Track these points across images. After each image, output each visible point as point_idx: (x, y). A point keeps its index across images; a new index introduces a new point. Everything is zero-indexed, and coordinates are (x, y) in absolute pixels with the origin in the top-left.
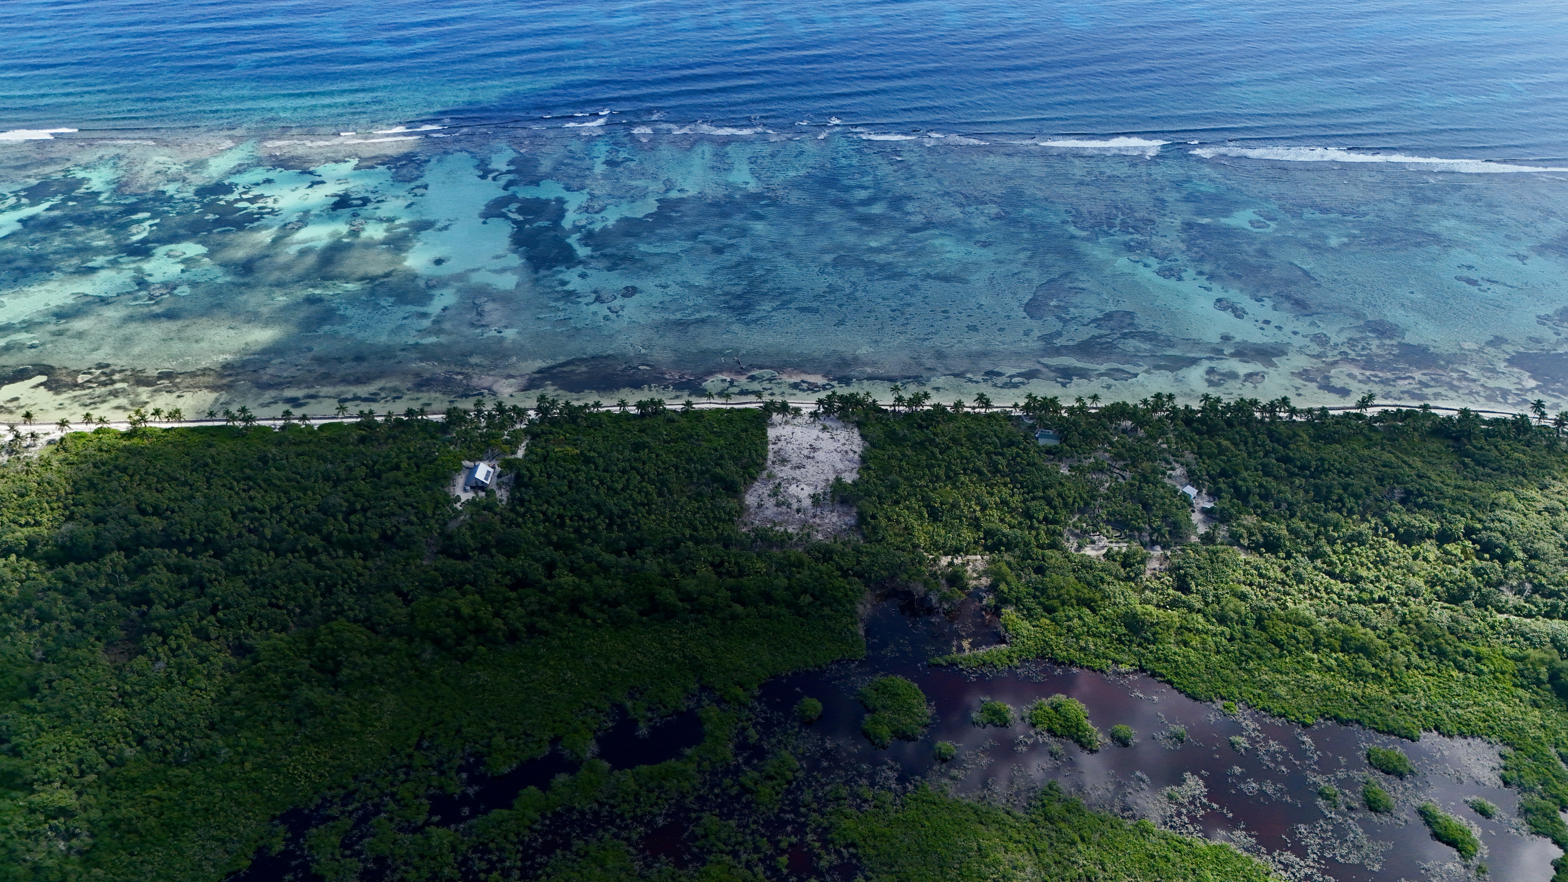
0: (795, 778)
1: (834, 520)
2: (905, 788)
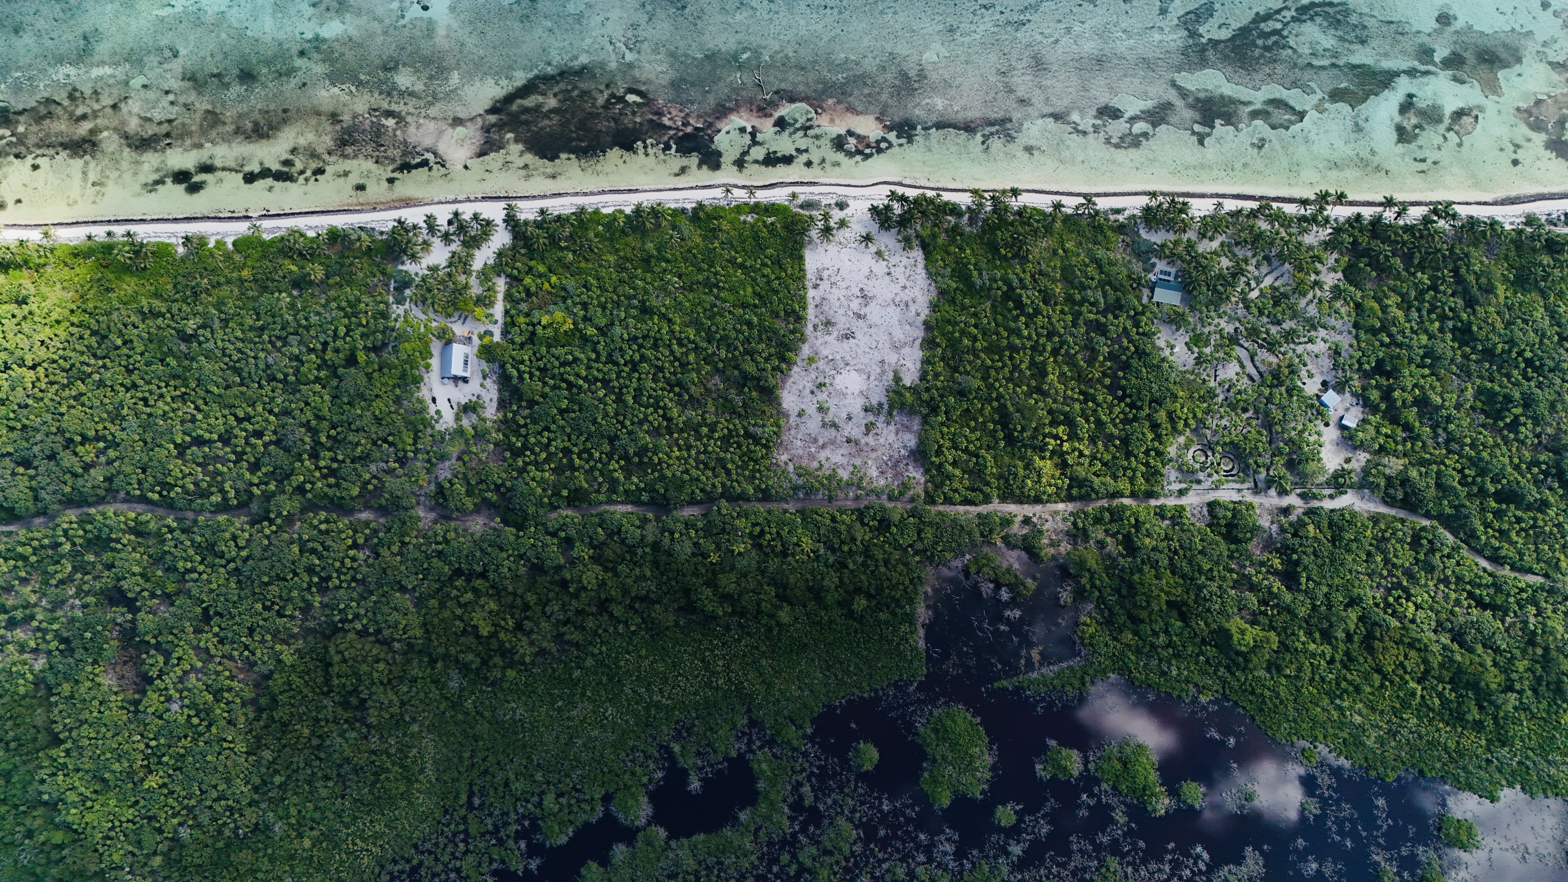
0: (853, 853)
1: (892, 438)
2: (962, 865)
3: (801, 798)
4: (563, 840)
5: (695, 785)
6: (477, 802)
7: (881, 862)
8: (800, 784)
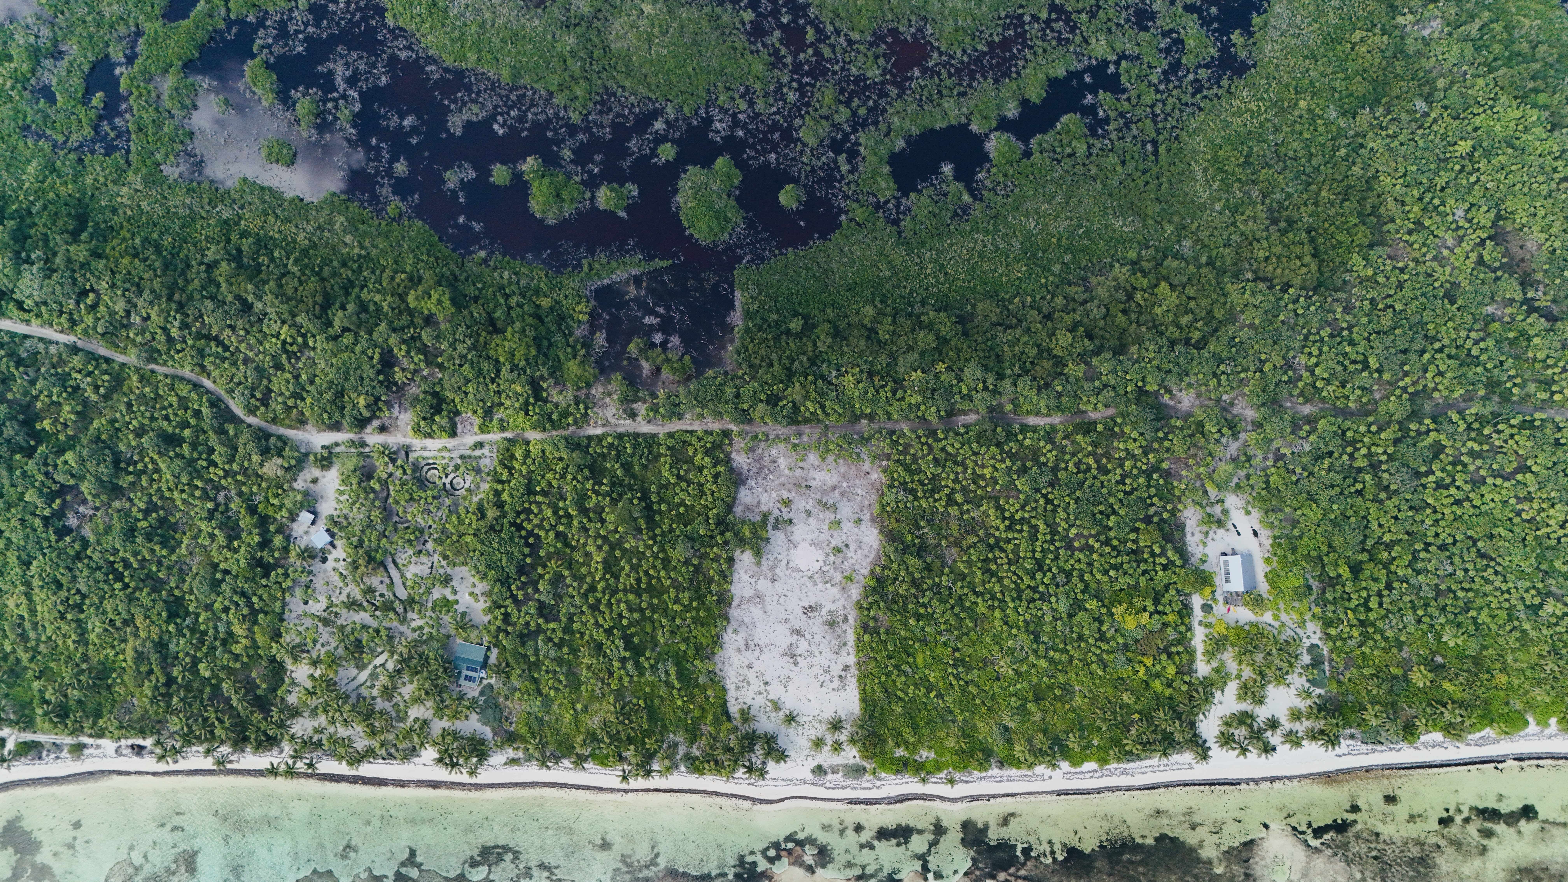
3: (849, 161)
4: (1064, 119)
5: (947, 169)
6: (1149, 147)
7: (778, 112)
8: (850, 172)
